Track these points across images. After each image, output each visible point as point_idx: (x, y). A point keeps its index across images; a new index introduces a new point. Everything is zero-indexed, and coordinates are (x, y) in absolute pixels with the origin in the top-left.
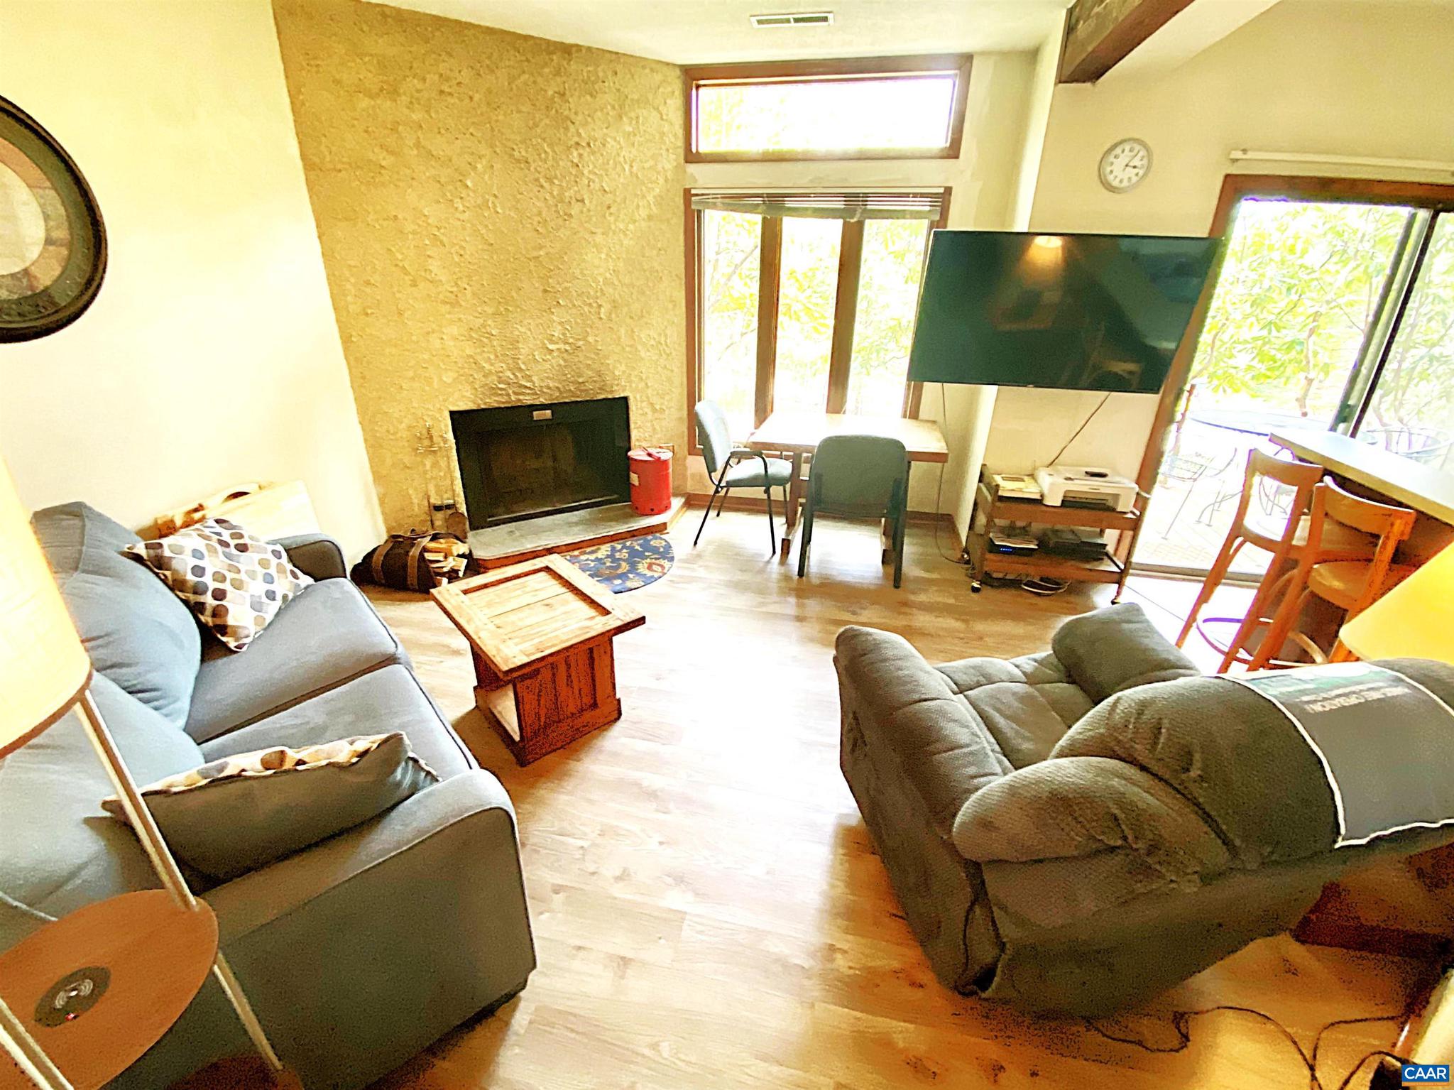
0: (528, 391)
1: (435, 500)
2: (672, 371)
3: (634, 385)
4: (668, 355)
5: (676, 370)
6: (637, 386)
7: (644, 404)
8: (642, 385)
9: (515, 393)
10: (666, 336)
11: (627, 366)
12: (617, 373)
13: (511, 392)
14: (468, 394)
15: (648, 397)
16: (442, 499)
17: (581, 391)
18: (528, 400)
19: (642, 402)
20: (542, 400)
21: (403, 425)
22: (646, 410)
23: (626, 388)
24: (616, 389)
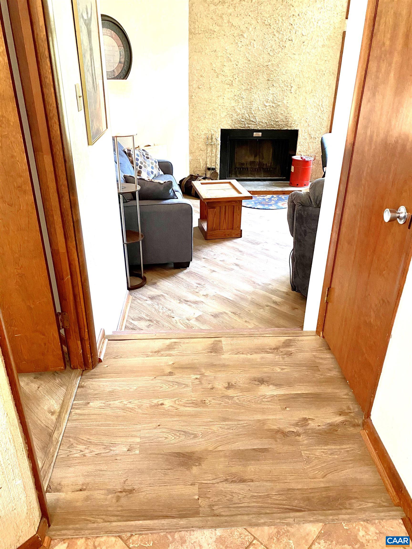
0: (253, 123)
1: (208, 165)
3: (302, 124)
4: (322, 111)
5: (325, 119)
6: (304, 125)
7: (306, 134)
8: (306, 125)
9: (247, 123)
10: (322, 101)
11: (300, 115)
12: (295, 118)
13: (246, 123)
14: (229, 122)
15: (308, 131)
16: (211, 165)
17: (277, 125)
18: (252, 127)
20: (259, 128)
21: (203, 133)
22: (306, 137)
23: (298, 126)
24: (293, 125)
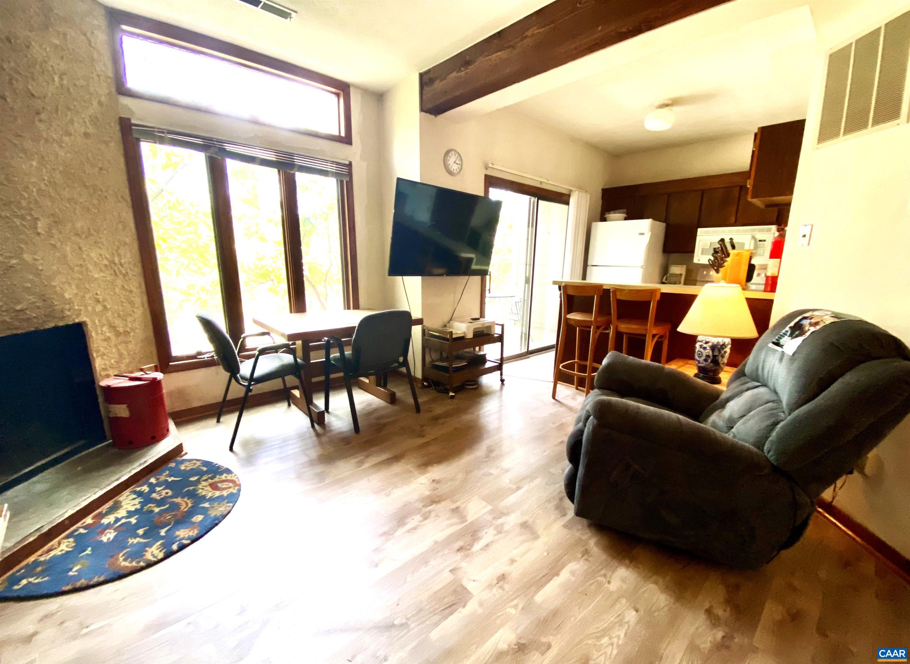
2: (131, 291)
3: (90, 308)
4: (124, 276)
5: (134, 290)
6: (94, 309)
7: (105, 329)
8: (99, 308)
10: (119, 255)
11: (78, 287)
12: (67, 296)
15: (108, 321)
19: (103, 326)
22: (108, 334)
23: (82, 312)
24: (68, 313)
